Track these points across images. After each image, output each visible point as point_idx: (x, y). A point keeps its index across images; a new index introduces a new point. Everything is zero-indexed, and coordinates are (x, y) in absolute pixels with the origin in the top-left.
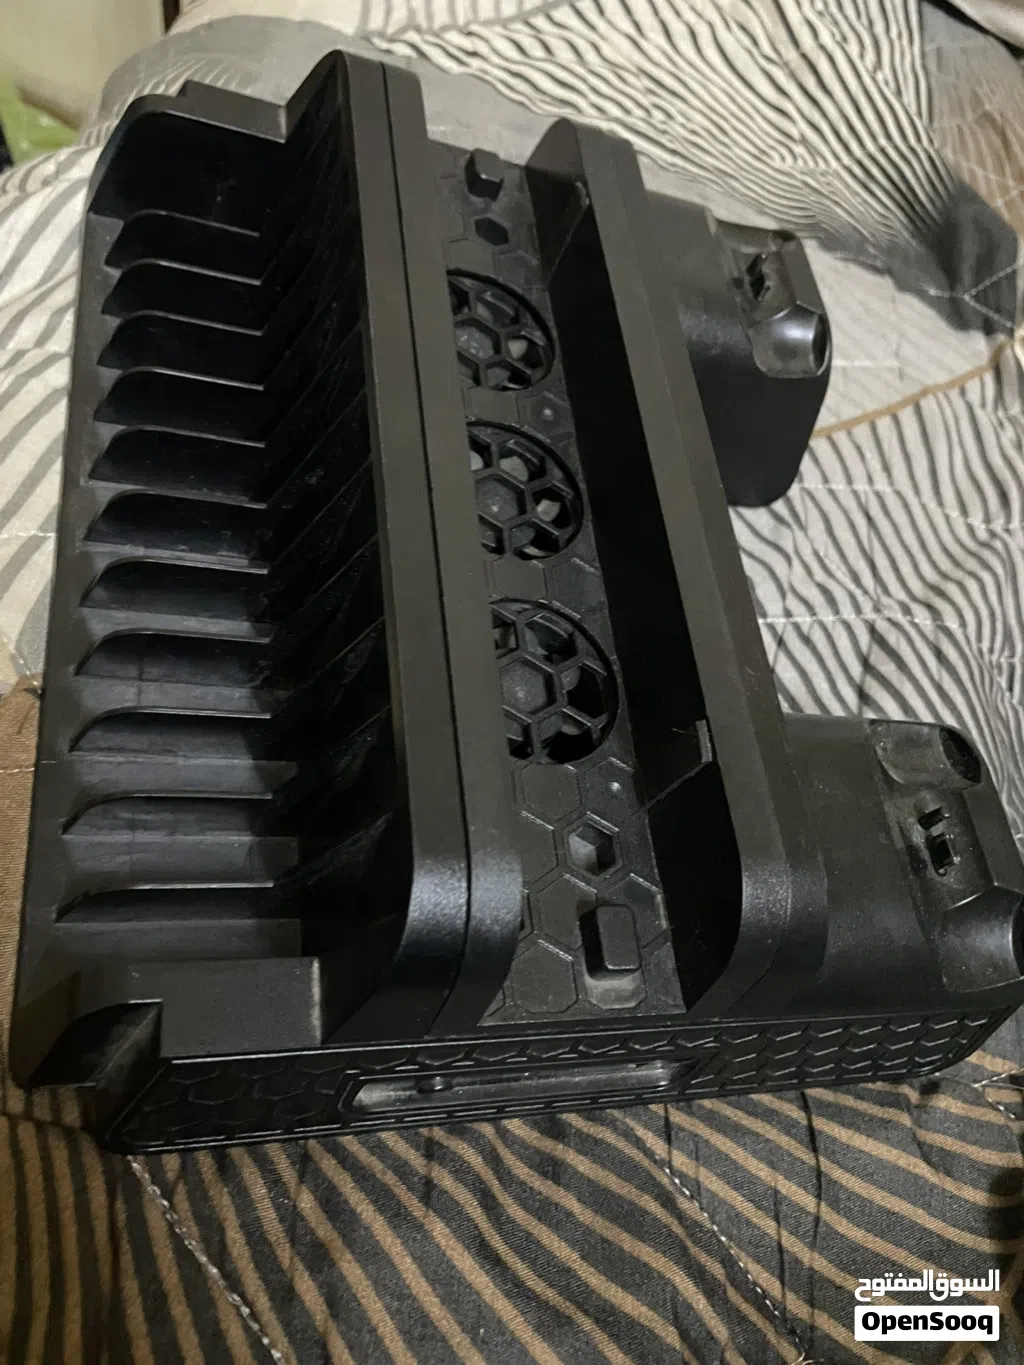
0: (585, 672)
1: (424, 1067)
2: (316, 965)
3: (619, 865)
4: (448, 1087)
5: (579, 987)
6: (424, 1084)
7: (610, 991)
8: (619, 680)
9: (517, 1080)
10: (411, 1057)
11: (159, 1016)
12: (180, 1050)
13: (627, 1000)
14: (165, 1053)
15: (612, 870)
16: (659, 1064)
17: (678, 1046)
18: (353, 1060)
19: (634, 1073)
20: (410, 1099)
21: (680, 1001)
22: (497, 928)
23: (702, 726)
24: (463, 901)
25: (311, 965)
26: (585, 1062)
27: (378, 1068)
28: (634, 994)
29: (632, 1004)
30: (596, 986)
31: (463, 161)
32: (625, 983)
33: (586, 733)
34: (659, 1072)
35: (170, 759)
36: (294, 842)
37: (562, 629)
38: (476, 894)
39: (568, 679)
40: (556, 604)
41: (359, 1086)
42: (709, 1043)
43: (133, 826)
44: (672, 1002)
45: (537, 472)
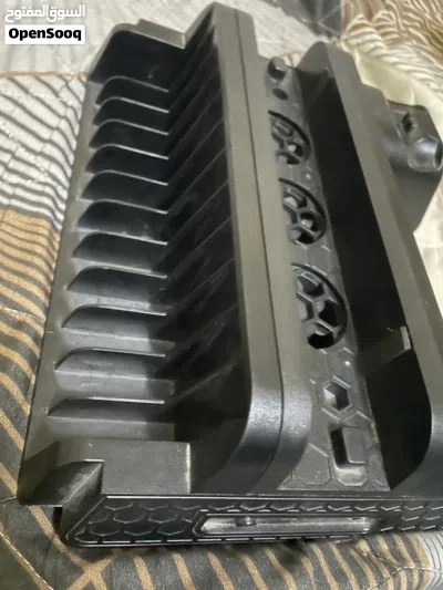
0: (328, 304)
1: (243, 511)
2: (188, 447)
3: (350, 406)
4: (254, 524)
5: (332, 472)
6: (241, 521)
7: (348, 475)
8: (348, 307)
9: (288, 522)
10: (237, 504)
11: (102, 470)
12: (111, 491)
13: (358, 481)
14: (104, 491)
15: (347, 408)
16: (364, 518)
17: (380, 510)
18: (205, 503)
19: (351, 523)
20: (231, 528)
21: (386, 484)
22: (297, 432)
23: (404, 329)
24: (279, 414)
25: (185, 447)
26: (329, 514)
27: (217, 509)
28: (362, 478)
29: (360, 484)
30: (342, 473)
31: (267, 63)
32: (357, 472)
33: (331, 334)
34: (364, 524)
35: (112, 336)
36: (172, 383)
37: (316, 281)
38: (286, 411)
39: (319, 306)
40: (314, 268)
41: (206, 518)
42: (396, 509)
43: (91, 368)
44: (382, 484)
45: (302, 204)
